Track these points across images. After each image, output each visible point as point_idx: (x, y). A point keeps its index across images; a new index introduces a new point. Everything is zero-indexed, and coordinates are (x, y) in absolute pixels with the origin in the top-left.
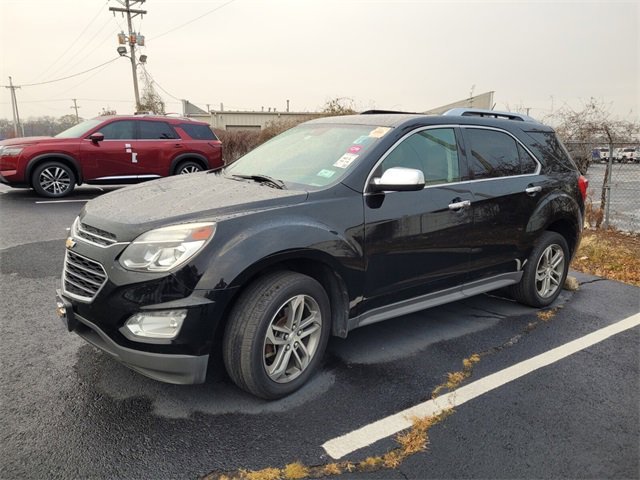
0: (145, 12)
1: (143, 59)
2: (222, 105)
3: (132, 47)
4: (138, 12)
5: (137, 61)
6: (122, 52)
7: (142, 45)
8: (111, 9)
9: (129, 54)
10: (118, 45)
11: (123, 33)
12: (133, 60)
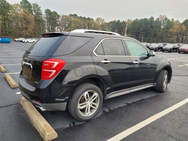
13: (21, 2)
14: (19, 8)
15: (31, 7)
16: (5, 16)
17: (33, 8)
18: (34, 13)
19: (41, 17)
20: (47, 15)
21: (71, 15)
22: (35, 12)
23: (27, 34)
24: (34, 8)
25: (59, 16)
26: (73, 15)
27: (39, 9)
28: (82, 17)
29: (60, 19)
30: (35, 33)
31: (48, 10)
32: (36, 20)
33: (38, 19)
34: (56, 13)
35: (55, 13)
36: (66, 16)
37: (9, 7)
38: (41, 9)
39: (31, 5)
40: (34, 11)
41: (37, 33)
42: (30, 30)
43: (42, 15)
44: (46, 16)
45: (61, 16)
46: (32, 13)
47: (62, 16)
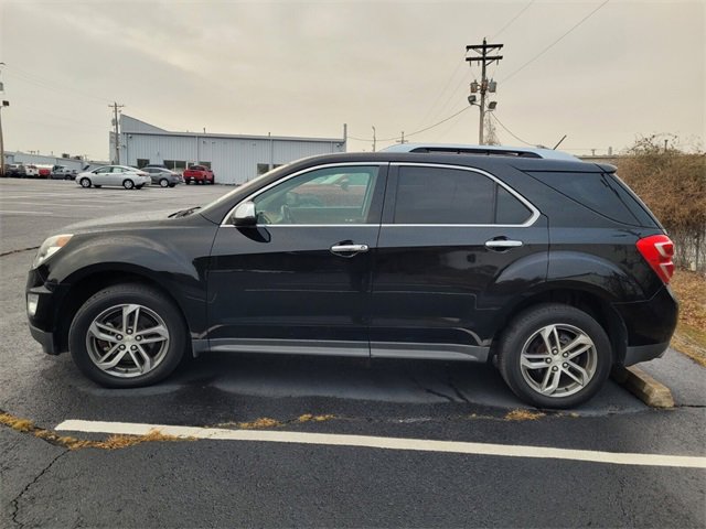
0: (501, 58)
1: (493, 105)
2: (610, 148)
3: (483, 94)
4: (493, 58)
5: (486, 108)
6: (472, 100)
7: (494, 91)
8: (467, 59)
9: (479, 103)
10: (470, 94)
11: (476, 83)
12: (482, 107)
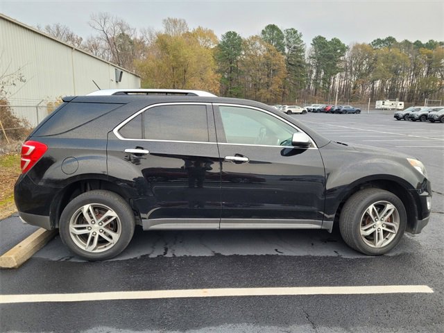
13: (263, 31)
14: (258, 44)
15: (282, 38)
16: (233, 65)
17: (285, 39)
18: (287, 51)
19: (301, 57)
20: (316, 51)
21: (379, 42)
22: (289, 47)
23: (269, 96)
24: (287, 39)
25: (344, 49)
26: (383, 42)
27: (298, 39)
28: (410, 43)
29: (346, 56)
30: (284, 93)
31: (320, 37)
32: (289, 64)
33: (293, 63)
34: (338, 41)
35: (336, 42)
36: (363, 46)
37: (240, 45)
38: (301, 39)
39: (282, 33)
40: (288, 45)
41: (288, 92)
42: (274, 87)
43: (302, 51)
44: (314, 53)
45: (351, 48)
46: (284, 50)
47: (354, 48)
